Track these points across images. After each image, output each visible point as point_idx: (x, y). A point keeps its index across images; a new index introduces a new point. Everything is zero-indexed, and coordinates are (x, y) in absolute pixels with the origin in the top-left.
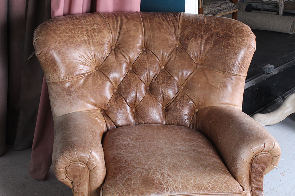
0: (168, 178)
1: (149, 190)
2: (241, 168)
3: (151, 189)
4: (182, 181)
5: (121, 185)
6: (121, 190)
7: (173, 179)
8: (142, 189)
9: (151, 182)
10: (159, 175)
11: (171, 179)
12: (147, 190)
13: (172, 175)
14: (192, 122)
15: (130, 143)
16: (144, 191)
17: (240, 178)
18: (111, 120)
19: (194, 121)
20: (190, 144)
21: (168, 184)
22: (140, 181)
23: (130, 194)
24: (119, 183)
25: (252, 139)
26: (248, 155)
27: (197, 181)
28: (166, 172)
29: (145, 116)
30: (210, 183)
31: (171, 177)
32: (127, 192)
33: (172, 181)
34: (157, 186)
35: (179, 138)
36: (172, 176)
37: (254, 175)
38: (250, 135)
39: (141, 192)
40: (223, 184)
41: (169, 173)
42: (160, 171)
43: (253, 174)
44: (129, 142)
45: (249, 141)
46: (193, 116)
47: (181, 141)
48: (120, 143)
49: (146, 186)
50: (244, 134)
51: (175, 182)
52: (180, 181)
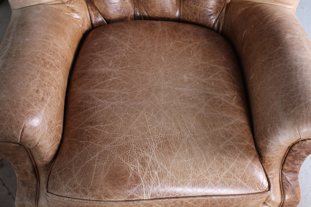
0: (151, 169)
1: (117, 191)
2: (274, 150)
3: (121, 189)
4: (174, 176)
5: (75, 176)
6: (74, 186)
7: (160, 172)
8: (106, 188)
9: (122, 177)
10: (138, 163)
11: (156, 173)
12: (114, 190)
13: (160, 164)
14: (218, 21)
15: (110, 73)
16: (109, 192)
17: (269, 160)
18: (97, 11)
19: (222, 18)
20: (204, 81)
21: (149, 182)
22: (106, 174)
23: (87, 194)
24: (73, 172)
25: (303, 116)
26: (291, 140)
27: (198, 176)
28: (151, 157)
29: (150, 5)
30: (218, 179)
31: (156, 169)
32: (84, 190)
33: (156, 177)
34: (131, 185)
35: (189, 63)
36: (159, 167)
37: (291, 159)
38: (303, 104)
39: (104, 194)
40: (239, 180)
41: (156, 159)
42: (142, 154)
43: (291, 157)
44: (110, 70)
45: (298, 118)
46: (221, 11)
47: (191, 71)
48: (96, 71)
49: (114, 185)
50: (292, 97)
51: (162, 178)
52: (170, 176)
